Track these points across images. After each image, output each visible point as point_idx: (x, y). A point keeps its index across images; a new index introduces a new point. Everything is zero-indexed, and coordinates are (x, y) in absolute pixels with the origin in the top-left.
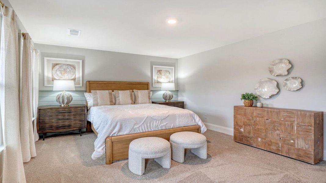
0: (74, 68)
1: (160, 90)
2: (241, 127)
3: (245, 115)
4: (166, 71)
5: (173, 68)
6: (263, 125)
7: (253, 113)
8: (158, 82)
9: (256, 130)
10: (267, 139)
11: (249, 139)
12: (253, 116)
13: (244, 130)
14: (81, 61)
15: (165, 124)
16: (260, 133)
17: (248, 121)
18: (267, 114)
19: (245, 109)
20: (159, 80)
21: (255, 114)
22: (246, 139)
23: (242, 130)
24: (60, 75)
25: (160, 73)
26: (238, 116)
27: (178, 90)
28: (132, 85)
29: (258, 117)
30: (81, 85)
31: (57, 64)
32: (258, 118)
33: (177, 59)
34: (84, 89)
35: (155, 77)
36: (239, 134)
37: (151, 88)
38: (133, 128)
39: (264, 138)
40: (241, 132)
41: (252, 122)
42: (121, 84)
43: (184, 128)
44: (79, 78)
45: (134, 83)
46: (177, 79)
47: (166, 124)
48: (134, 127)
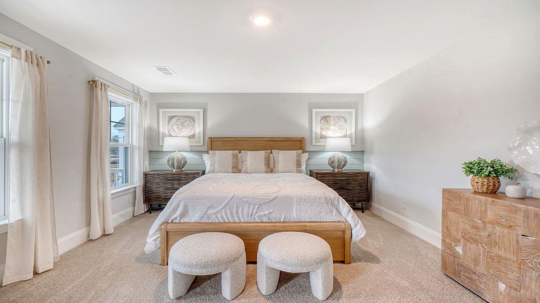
0: (194, 120)
1: (324, 151)
2: (457, 241)
3: (466, 213)
4: (339, 118)
5: (353, 111)
6: (512, 250)
7: (486, 211)
8: (323, 137)
9: (492, 258)
10: (522, 292)
11: (474, 277)
12: (485, 220)
13: (464, 252)
14: (201, 111)
15: (267, 212)
16: (503, 269)
17: (472, 231)
18: (524, 221)
19: (467, 200)
20: (324, 133)
21: (490, 215)
22: (467, 275)
23: (459, 249)
24: (177, 131)
25: (327, 122)
26: (451, 214)
27: (363, 150)
28: (274, 142)
29: (499, 224)
30: (202, 143)
31: (173, 117)
32: (498, 228)
33: (362, 94)
34: (205, 148)
35: (317, 129)
36: (452, 259)
37: (309, 148)
38: (206, 213)
39: (515, 286)
40: (455, 255)
41: (484, 234)
42: (255, 142)
43: (308, 224)
44: (200, 133)
45: (278, 139)
46: (363, 130)
47: (270, 213)
48: (209, 212)
